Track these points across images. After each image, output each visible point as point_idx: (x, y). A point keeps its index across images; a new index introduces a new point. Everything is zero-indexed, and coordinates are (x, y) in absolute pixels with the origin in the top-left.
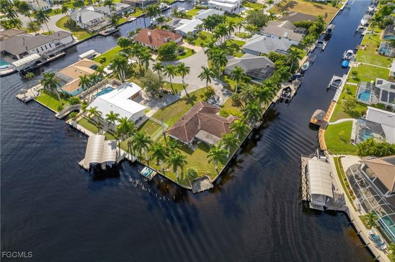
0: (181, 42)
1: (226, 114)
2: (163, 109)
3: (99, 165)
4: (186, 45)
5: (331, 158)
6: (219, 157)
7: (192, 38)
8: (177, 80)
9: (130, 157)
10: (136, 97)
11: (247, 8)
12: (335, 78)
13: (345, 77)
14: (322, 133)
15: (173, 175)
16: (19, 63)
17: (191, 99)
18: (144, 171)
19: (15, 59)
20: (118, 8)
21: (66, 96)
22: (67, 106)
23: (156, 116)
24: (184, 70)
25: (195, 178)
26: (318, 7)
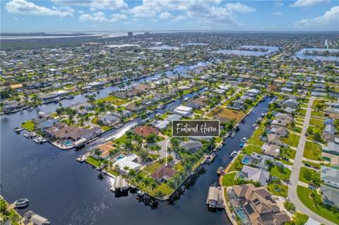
0: (158, 133)
1: (177, 169)
2: (148, 166)
3: (120, 189)
4: (160, 135)
5: (223, 188)
6: (172, 186)
7: (164, 131)
8: (155, 153)
9: (133, 186)
10: (135, 161)
11: (195, 114)
12: (235, 152)
13: (240, 151)
14: (221, 177)
15: (152, 193)
16: (77, 143)
17: (162, 162)
18: (139, 192)
19: (74, 141)
20: (124, 113)
21: (102, 160)
22: (102, 164)
23: (145, 169)
24: (158, 148)
25: (161, 194)
26: (235, 113)
